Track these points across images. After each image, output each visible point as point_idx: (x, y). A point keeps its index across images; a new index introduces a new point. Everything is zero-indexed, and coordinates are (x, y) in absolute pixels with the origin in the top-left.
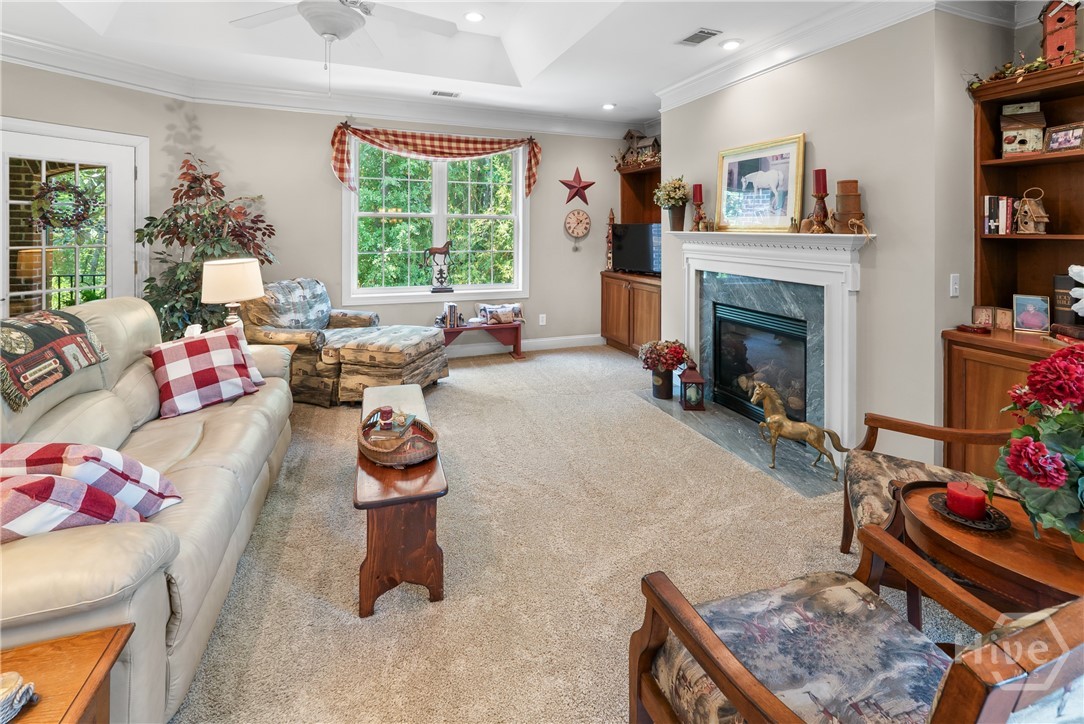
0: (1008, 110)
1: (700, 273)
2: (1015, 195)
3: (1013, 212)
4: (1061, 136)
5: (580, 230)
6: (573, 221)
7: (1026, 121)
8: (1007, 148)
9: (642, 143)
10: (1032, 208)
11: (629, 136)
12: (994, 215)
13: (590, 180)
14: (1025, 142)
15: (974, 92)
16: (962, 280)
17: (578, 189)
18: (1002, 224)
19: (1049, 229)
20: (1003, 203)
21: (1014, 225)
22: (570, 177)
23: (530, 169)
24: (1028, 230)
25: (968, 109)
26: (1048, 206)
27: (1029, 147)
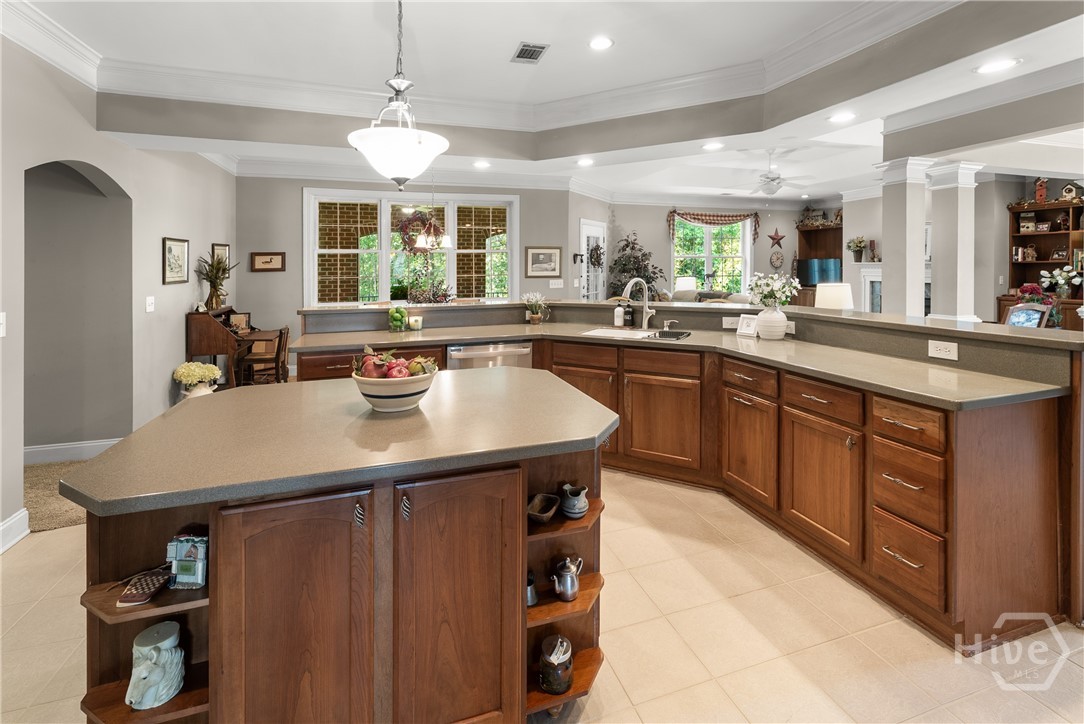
0: (1022, 215)
1: (872, 282)
2: (1025, 247)
3: (1024, 253)
4: (1041, 226)
5: (778, 264)
6: (774, 258)
7: (1029, 220)
8: (1022, 229)
9: (814, 214)
10: (1030, 251)
11: (807, 210)
12: (1017, 254)
13: (783, 235)
14: (1028, 228)
15: (1010, 209)
16: (1004, 279)
17: (777, 240)
18: (1020, 258)
19: (1037, 259)
20: (1020, 250)
21: (1024, 258)
22: (773, 234)
23: (756, 229)
24: (1029, 259)
25: (1007, 215)
26: (1037, 250)
27: (1030, 229)
